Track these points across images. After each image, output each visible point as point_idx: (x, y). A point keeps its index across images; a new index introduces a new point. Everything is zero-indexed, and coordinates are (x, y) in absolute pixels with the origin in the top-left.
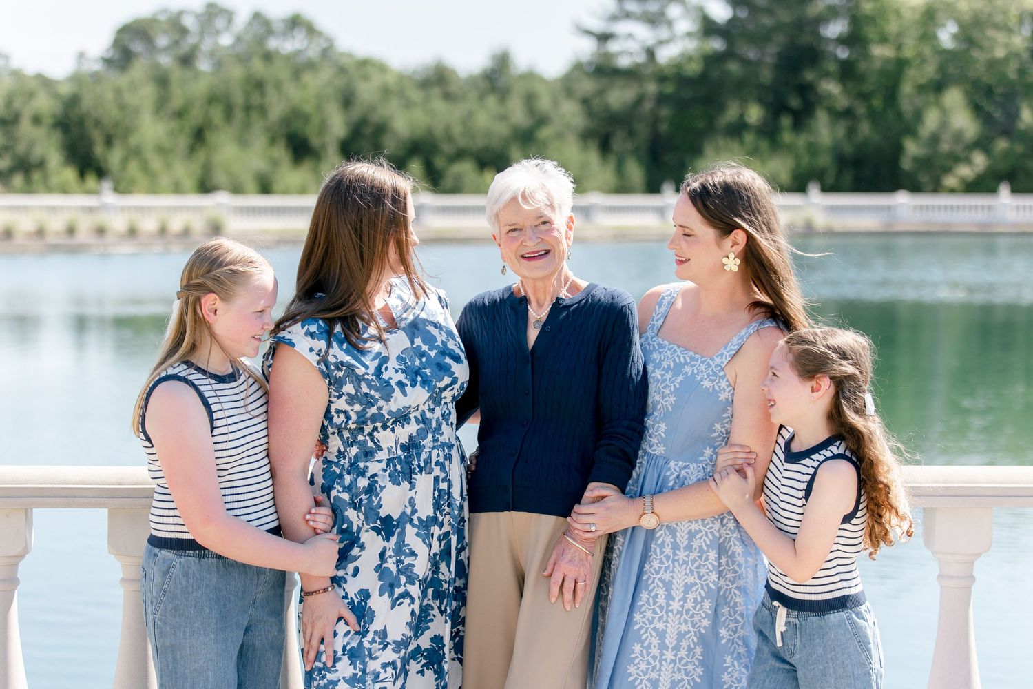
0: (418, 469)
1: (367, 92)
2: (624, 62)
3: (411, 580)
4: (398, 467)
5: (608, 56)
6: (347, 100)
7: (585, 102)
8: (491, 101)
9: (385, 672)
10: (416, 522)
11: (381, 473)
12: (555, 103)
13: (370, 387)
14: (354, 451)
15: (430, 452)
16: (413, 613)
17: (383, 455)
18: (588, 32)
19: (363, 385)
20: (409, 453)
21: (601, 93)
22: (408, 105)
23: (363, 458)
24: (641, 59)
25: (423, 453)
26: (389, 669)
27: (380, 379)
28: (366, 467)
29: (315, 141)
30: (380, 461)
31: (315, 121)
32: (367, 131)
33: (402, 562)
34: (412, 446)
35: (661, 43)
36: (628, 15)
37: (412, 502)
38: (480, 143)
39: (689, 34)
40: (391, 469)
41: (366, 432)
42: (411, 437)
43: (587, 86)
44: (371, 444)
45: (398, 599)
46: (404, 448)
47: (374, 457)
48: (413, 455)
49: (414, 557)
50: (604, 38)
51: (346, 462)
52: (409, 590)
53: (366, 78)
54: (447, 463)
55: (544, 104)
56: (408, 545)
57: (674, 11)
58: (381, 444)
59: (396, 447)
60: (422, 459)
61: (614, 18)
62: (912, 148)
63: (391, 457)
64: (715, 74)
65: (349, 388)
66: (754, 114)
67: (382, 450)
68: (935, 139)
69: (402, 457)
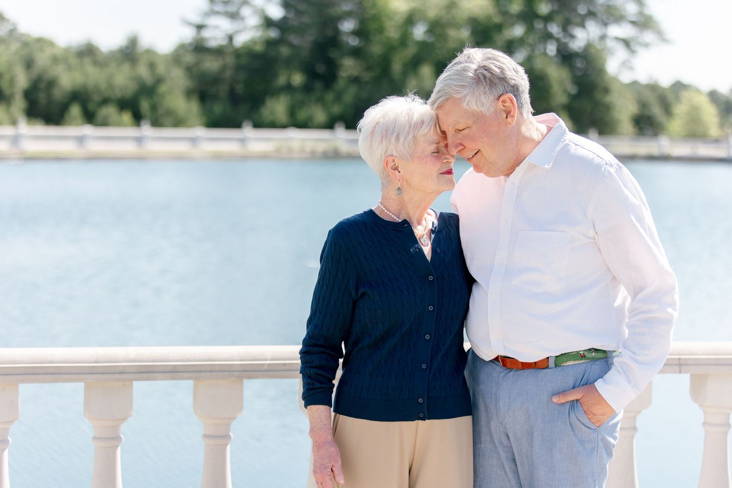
1: (42, 60)
2: (213, 44)
5: (202, 40)
6: (29, 64)
7: (189, 70)
8: (126, 67)
12: (168, 69)
18: (190, 24)
21: (197, 64)
22: (70, 68)
24: (224, 42)
29: (7, 91)
31: (7, 77)
32: (42, 85)
35: (238, 32)
36: (218, 13)
38: (118, 94)
39: (256, 27)
43: (189, 59)
50: (200, 27)
53: (42, 50)
55: (161, 69)
57: (246, 11)
61: (207, 15)
64: (272, 53)
66: (298, 79)
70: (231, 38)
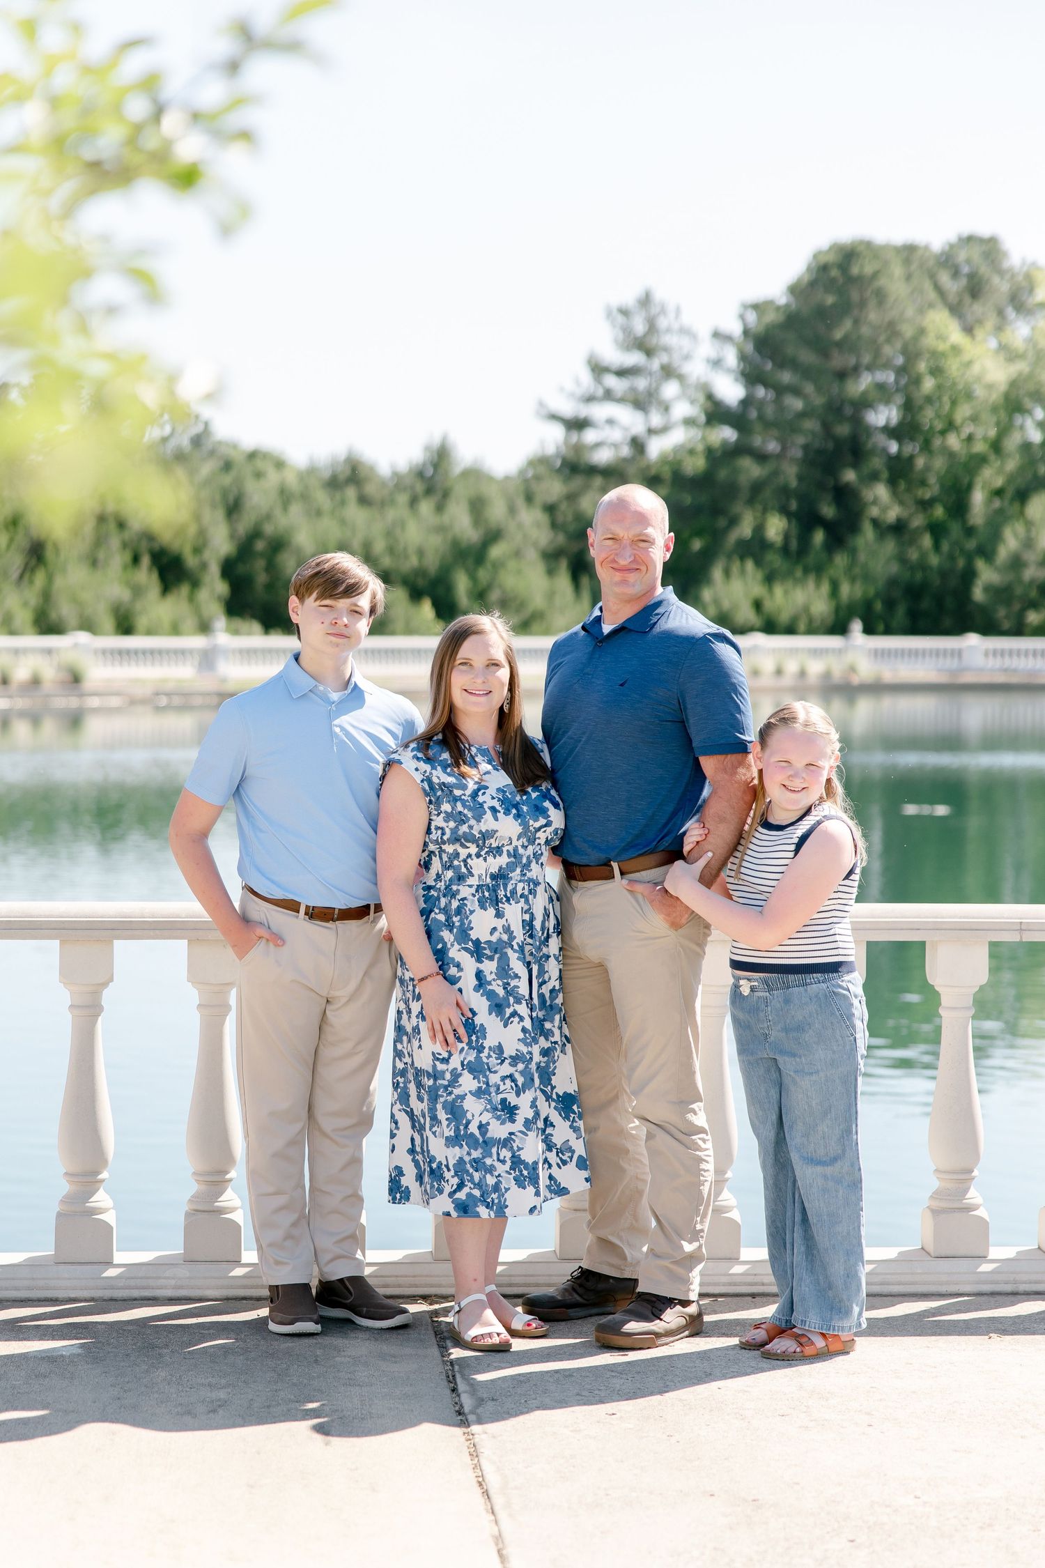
0: (505, 899)
1: (259, 497)
2: (603, 457)
3: (518, 1001)
4: (487, 894)
5: (579, 448)
6: (233, 508)
7: (550, 509)
8: (426, 507)
9: (504, 1084)
10: (516, 947)
11: (471, 897)
12: (512, 510)
13: (464, 806)
14: (450, 874)
15: (516, 884)
16: (524, 1030)
17: (473, 881)
18: (554, 417)
19: (459, 805)
20: (497, 882)
21: (572, 497)
22: (314, 512)
23: (456, 882)
24: (626, 451)
25: (510, 884)
26: (508, 1081)
27: (475, 800)
28: (458, 891)
29: (191, 561)
30: (470, 886)
32: (260, 546)
33: (509, 984)
34: (500, 877)
35: (651, 431)
36: (608, 395)
37: (507, 930)
39: (689, 422)
40: (480, 894)
41: (461, 859)
42: (501, 868)
43: (555, 489)
44: (464, 870)
45: (509, 1018)
46: (493, 877)
47: (465, 881)
48: (500, 884)
49: (518, 980)
50: (577, 425)
51: (441, 885)
52: (517, 1010)
53: (259, 475)
54: (531, 897)
55: (497, 512)
56: (512, 969)
57: (670, 390)
58: (473, 871)
59: (486, 875)
60: (509, 891)
61: (590, 399)
62: (987, 575)
63: (481, 883)
64: (723, 474)
65: (446, 807)
66: (776, 527)
67: (473, 876)
68: (1016, 563)
69: (490, 885)
70: (638, 445)
